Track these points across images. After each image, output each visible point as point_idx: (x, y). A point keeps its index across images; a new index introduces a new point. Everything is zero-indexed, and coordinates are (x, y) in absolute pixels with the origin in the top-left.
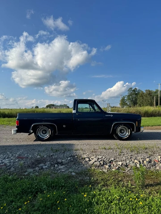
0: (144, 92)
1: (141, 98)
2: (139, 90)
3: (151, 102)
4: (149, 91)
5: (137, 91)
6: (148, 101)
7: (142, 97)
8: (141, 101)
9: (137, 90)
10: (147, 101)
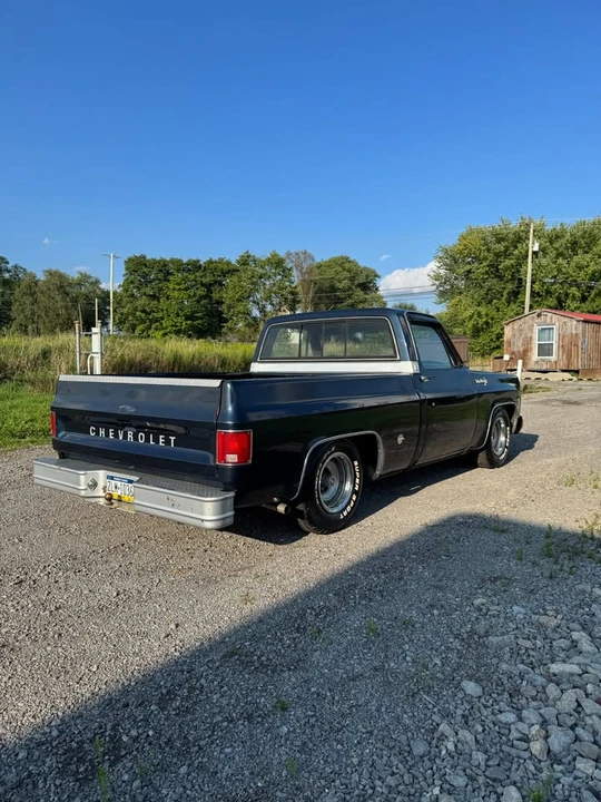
0: (41, 277)
1: (28, 300)
2: (16, 267)
3: (68, 319)
4: (61, 276)
5: (9, 271)
6: (58, 315)
7: (32, 294)
8: (28, 312)
9: (9, 266)
10: (51, 313)
